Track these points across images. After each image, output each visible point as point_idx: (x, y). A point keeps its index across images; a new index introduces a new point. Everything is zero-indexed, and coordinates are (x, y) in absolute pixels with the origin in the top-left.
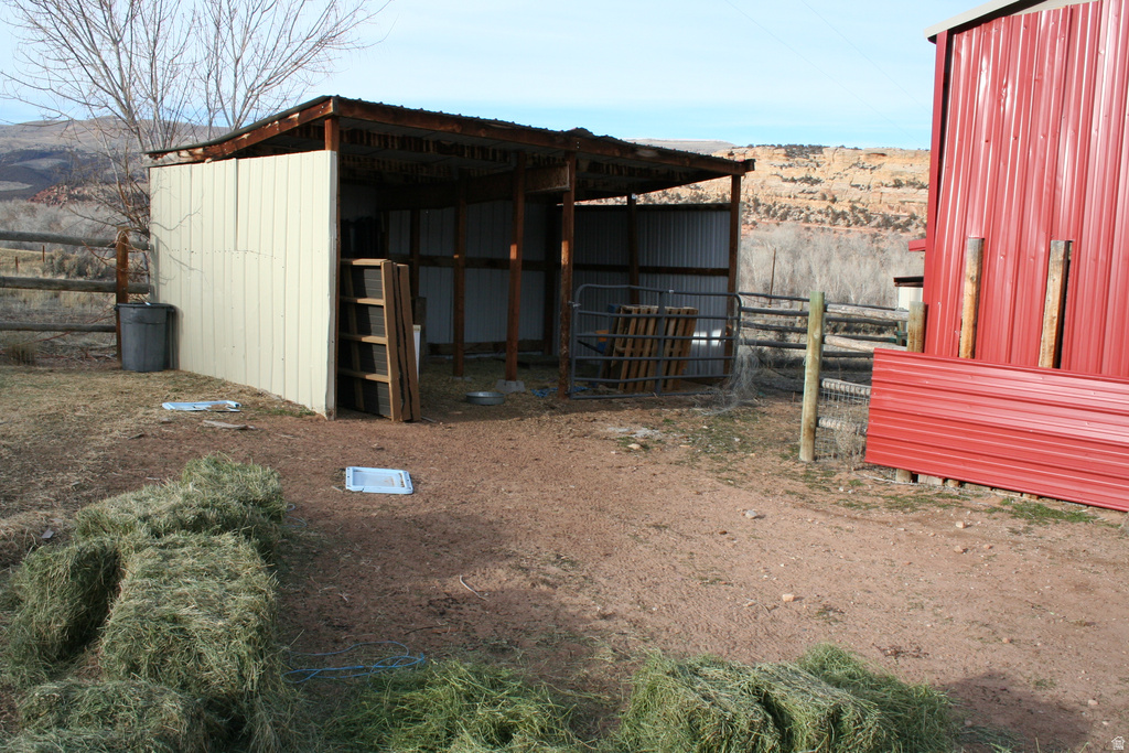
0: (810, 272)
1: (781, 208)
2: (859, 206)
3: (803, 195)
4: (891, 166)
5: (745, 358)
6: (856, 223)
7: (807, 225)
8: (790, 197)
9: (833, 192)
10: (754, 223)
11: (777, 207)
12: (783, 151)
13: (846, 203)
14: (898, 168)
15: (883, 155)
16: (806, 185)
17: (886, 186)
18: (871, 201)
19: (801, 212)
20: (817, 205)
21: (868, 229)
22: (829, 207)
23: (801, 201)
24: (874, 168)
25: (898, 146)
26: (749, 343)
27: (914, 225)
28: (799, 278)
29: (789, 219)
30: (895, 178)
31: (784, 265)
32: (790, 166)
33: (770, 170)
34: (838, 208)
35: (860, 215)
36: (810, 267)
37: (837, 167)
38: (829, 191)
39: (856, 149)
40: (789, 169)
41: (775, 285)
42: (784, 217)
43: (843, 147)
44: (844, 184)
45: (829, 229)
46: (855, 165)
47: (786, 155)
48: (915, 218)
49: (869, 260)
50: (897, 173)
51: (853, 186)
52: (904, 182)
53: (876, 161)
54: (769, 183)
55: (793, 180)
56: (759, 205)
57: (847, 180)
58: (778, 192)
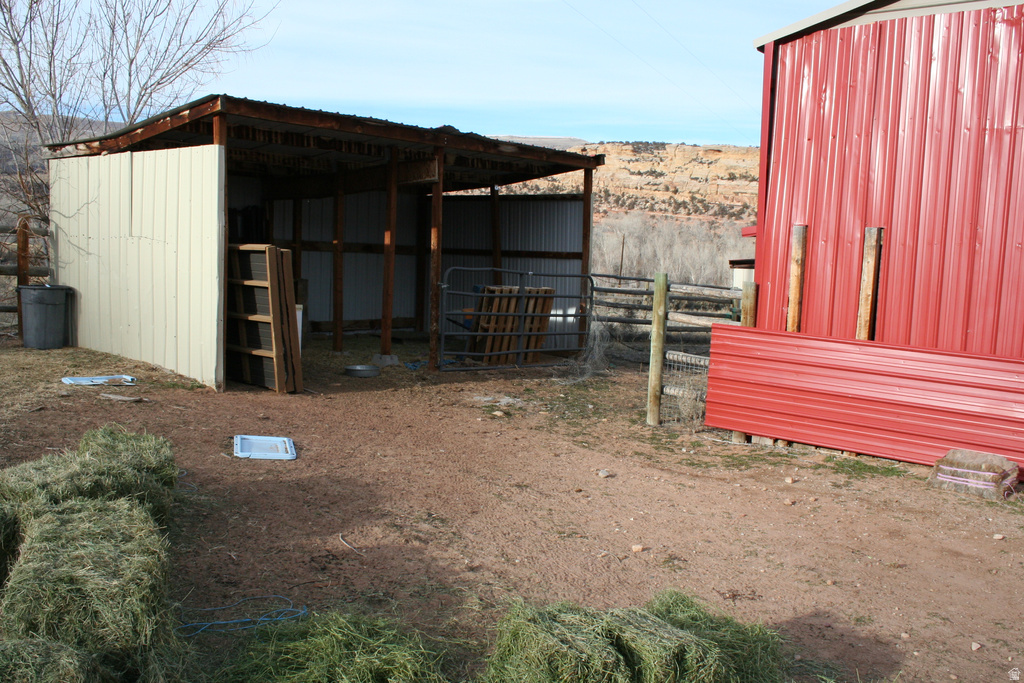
0: (655, 256)
1: (629, 198)
2: (698, 196)
3: (648, 187)
4: (726, 161)
5: (597, 333)
6: (696, 212)
7: (652, 213)
8: (637, 188)
9: (675, 184)
10: (605, 212)
11: (625, 197)
12: (630, 147)
13: (686, 194)
14: (732, 162)
15: (719, 151)
16: (651, 178)
17: (722, 179)
18: (709, 192)
19: (647, 202)
20: (661, 196)
21: (706, 217)
22: (671, 197)
23: (647, 192)
24: (711, 163)
25: (732, 144)
26: (600, 319)
27: (747, 214)
28: (645, 261)
29: (636, 208)
30: (729, 171)
31: (632, 249)
32: (637, 160)
33: (619, 164)
34: (679, 198)
35: (699, 205)
36: (655, 251)
37: (678, 162)
38: (672, 183)
39: (695, 145)
40: (636, 163)
41: (624, 267)
42: (631, 206)
43: (683, 144)
44: (685, 177)
45: (671, 217)
46: (694, 160)
47: (633, 151)
48: (747, 207)
49: (707, 244)
50: (731, 167)
51: (692, 179)
52: (738, 176)
53: (712, 157)
54: (618, 175)
55: (640, 174)
56: (609, 195)
57: (687, 173)
58: (626, 184)
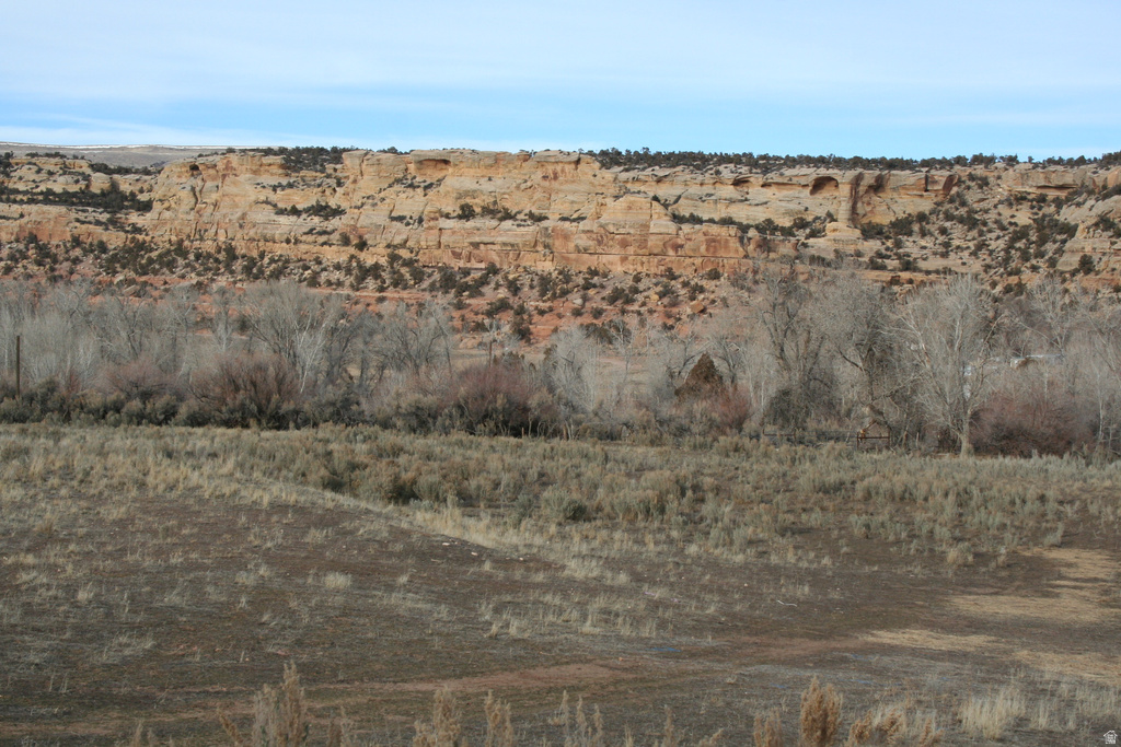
1: (272, 261)
2: (404, 254)
3: (310, 238)
4: (456, 182)
6: (396, 284)
7: (313, 291)
8: (288, 241)
9: (361, 231)
11: (266, 260)
12: (278, 160)
13: (381, 249)
14: (469, 184)
15: (446, 162)
16: (316, 219)
17: (448, 216)
18: (423, 244)
19: (306, 268)
20: (335, 254)
21: (416, 295)
22: (352, 257)
23: (308, 249)
24: (431, 185)
25: (468, 147)
27: (493, 285)
29: (283, 281)
30: (462, 201)
32: (290, 186)
33: (254, 194)
34: (368, 259)
35: (404, 270)
37: (367, 185)
38: (354, 228)
40: (288, 191)
42: (275, 278)
44: (380, 216)
45: (349, 297)
46: (398, 181)
47: (282, 166)
48: (493, 272)
50: (467, 193)
51: (393, 219)
52: (477, 210)
53: (432, 175)
54: (253, 216)
55: (295, 212)
56: (235, 258)
57: (384, 209)
58: (269, 233)
